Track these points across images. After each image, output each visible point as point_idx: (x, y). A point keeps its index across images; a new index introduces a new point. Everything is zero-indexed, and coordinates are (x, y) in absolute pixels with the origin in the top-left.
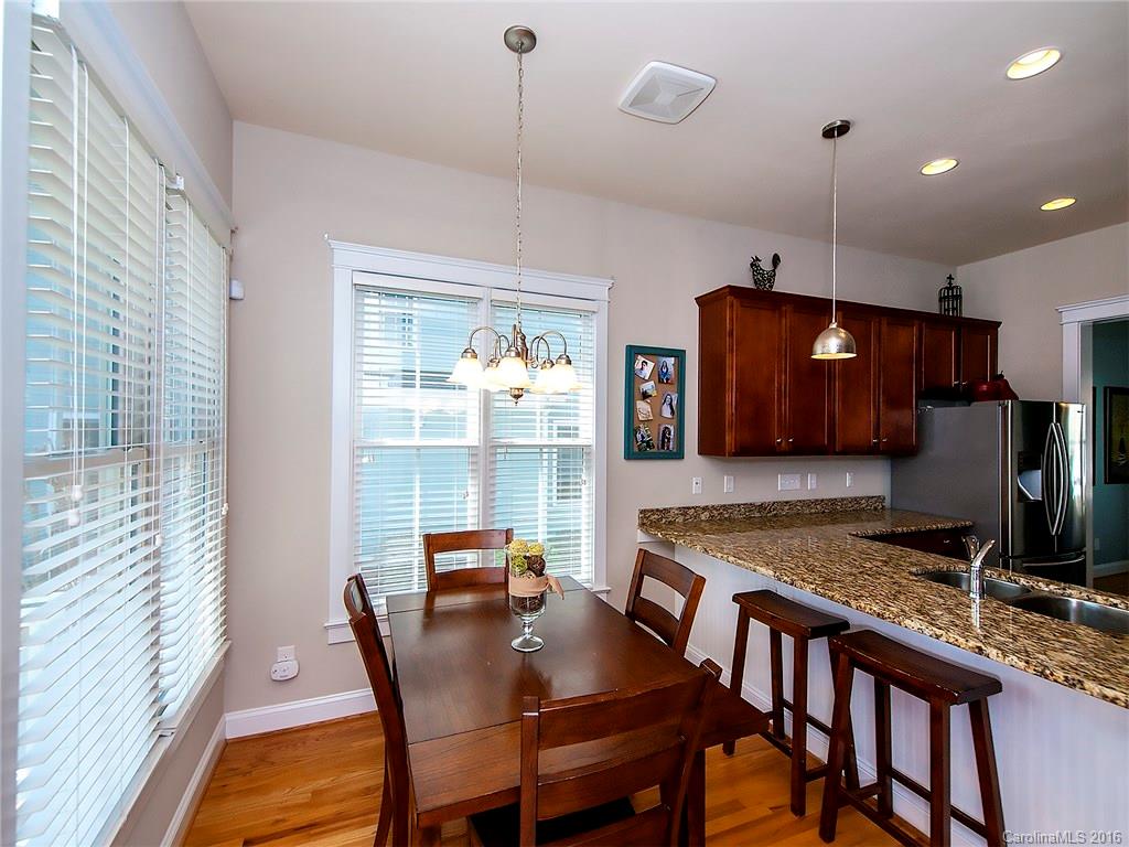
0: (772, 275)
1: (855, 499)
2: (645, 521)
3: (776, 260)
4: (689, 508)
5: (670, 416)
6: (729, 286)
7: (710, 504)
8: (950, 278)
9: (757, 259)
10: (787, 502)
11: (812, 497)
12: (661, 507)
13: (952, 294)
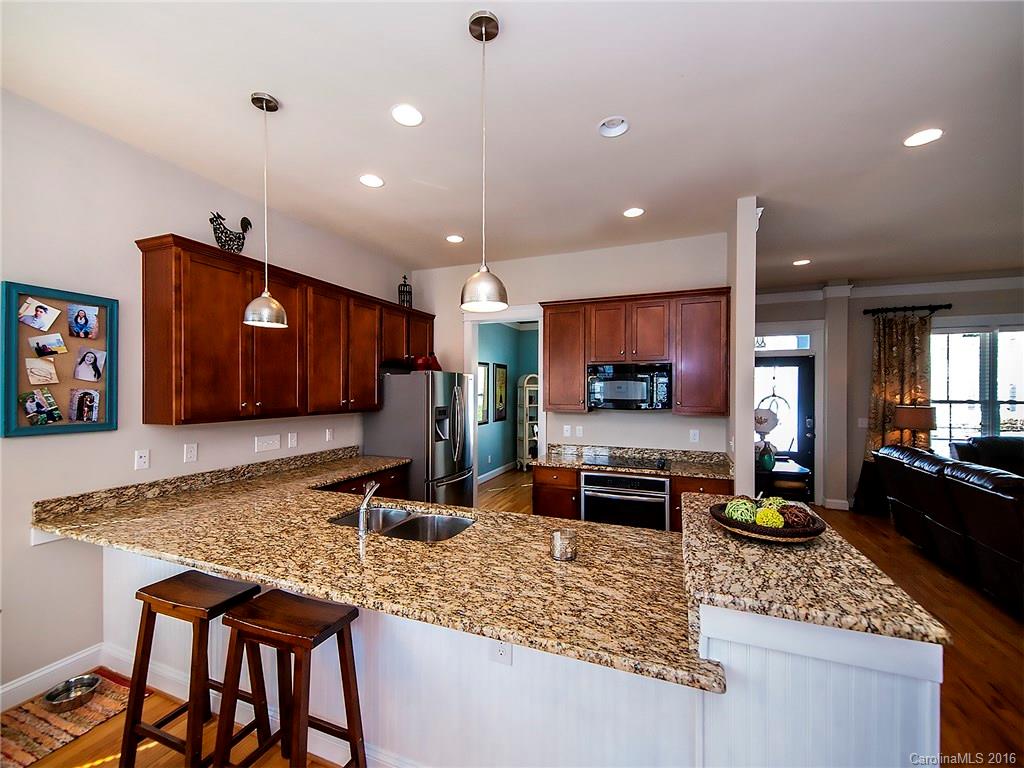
0: (240, 239)
1: (333, 451)
2: (43, 516)
3: (246, 224)
4: (126, 488)
5: (93, 379)
6: (173, 235)
7: (160, 479)
8: (405, 277)
9: (219, 216)
10: (264, 463)
11: (292, 455)
12: (75, 493)
13: (405, 291)
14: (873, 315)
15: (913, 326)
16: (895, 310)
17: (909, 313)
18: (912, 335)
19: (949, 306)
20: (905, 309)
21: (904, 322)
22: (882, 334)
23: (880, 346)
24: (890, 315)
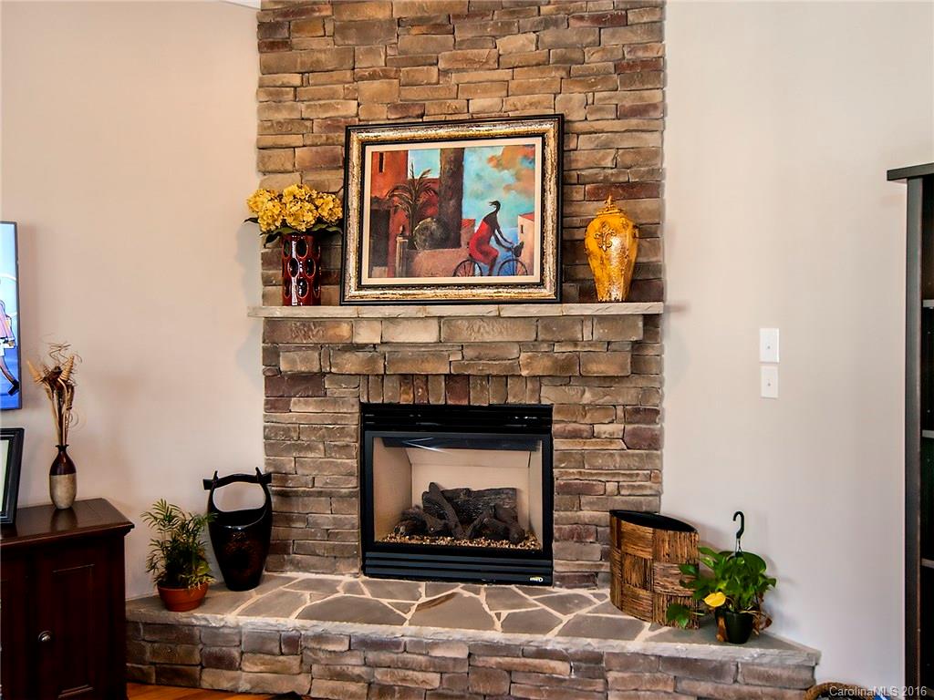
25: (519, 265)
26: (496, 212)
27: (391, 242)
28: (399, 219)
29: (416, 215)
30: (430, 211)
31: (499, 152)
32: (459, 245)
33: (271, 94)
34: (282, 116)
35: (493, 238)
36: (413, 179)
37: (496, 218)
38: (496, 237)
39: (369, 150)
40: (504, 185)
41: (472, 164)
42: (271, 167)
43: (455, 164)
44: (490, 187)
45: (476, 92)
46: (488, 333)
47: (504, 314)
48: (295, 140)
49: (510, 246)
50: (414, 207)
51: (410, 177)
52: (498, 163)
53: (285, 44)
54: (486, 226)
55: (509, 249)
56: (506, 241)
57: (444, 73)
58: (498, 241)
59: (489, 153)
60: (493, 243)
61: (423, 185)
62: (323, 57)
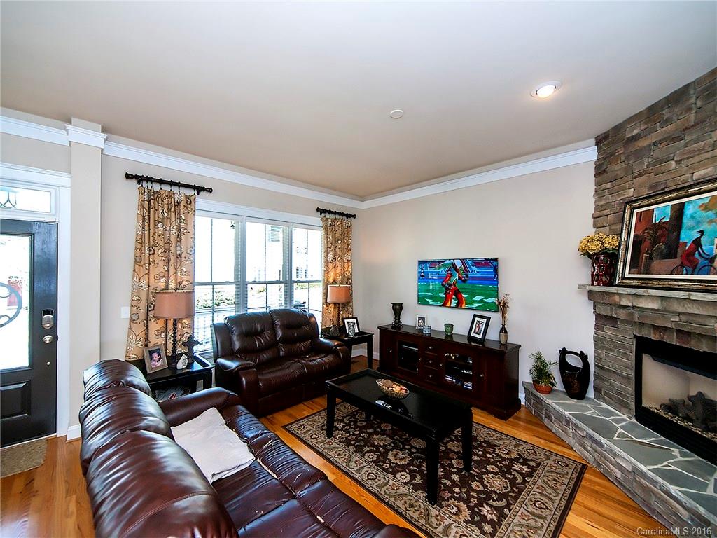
14: (139, 183)
15: (179, 203)
16: (161, 182)
17: (175, 189)
18: (178, 213)
19: (210, 190)
20: (171, 183)
21: (169, 197)
22: (146, 206)
23: (144, 221)
24: (156, 187)
25: (712, 269)
26: (700, 237)
27: (641, 256)
28: (647, 244)
29: (654, 242)
30: (663, 239)
31: (707, 201)
32: (676, 257)
33: (599, 194)
34: (602, 203)
35: (697, 253)
36: (655, 223)
37: (700, 240)
38: (699, 253)
39: (636, 211)
40: (708, 220)
41: (689, 211)
42: (598, 225)
43: (679, 212)
44: (699, 223)
45: (698, 168)
46: (689, 308)
47: (692, 298)
48: (607, 212)
49: (707, 257)
50: (654, 238)
51: (654, 222)
52: (706, 207)
53: (604, 171)
54: (694, 245)
55: (706, 259)
56: (705, 254)
57: (678, 162)
58: (700, 254)
59: (701, 202)
60: (697, 255)
61: (661, 225)
62: (619, 172)
